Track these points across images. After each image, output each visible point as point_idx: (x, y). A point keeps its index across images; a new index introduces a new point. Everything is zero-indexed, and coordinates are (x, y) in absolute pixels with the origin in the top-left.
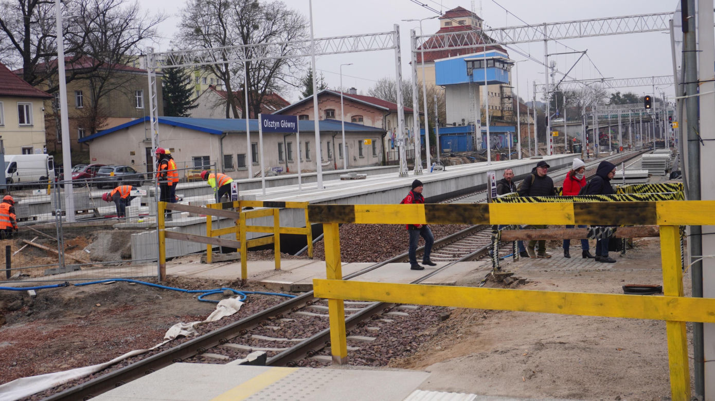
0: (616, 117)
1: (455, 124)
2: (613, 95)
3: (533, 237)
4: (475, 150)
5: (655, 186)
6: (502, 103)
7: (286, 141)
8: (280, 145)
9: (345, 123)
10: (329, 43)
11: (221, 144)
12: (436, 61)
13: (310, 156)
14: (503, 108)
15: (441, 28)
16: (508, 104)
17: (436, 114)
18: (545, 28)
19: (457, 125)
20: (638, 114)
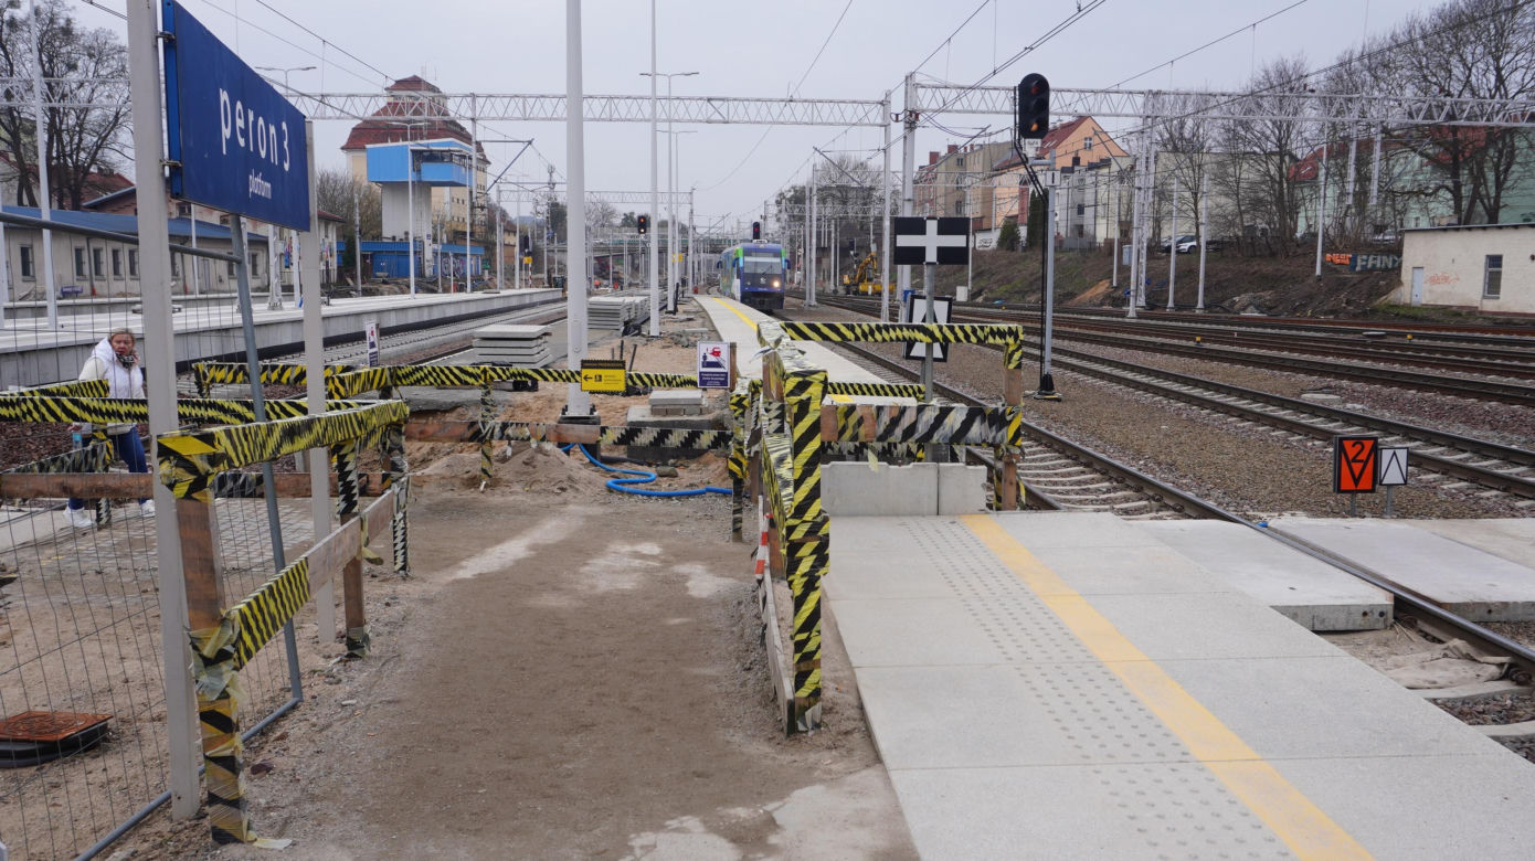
1: (394, 238)
3: (76, 490)
4: (422, 275)
5: (438, 370)
6: (472, 215)
7: (91, 245)
8: (78, 252)
9: (197, 221)
12: (368, 146)
14: (474, 221)
15: (387, 105)
16: (481, 216)
17: (358, 222)
18: (474, 101)
19: (397, 240)
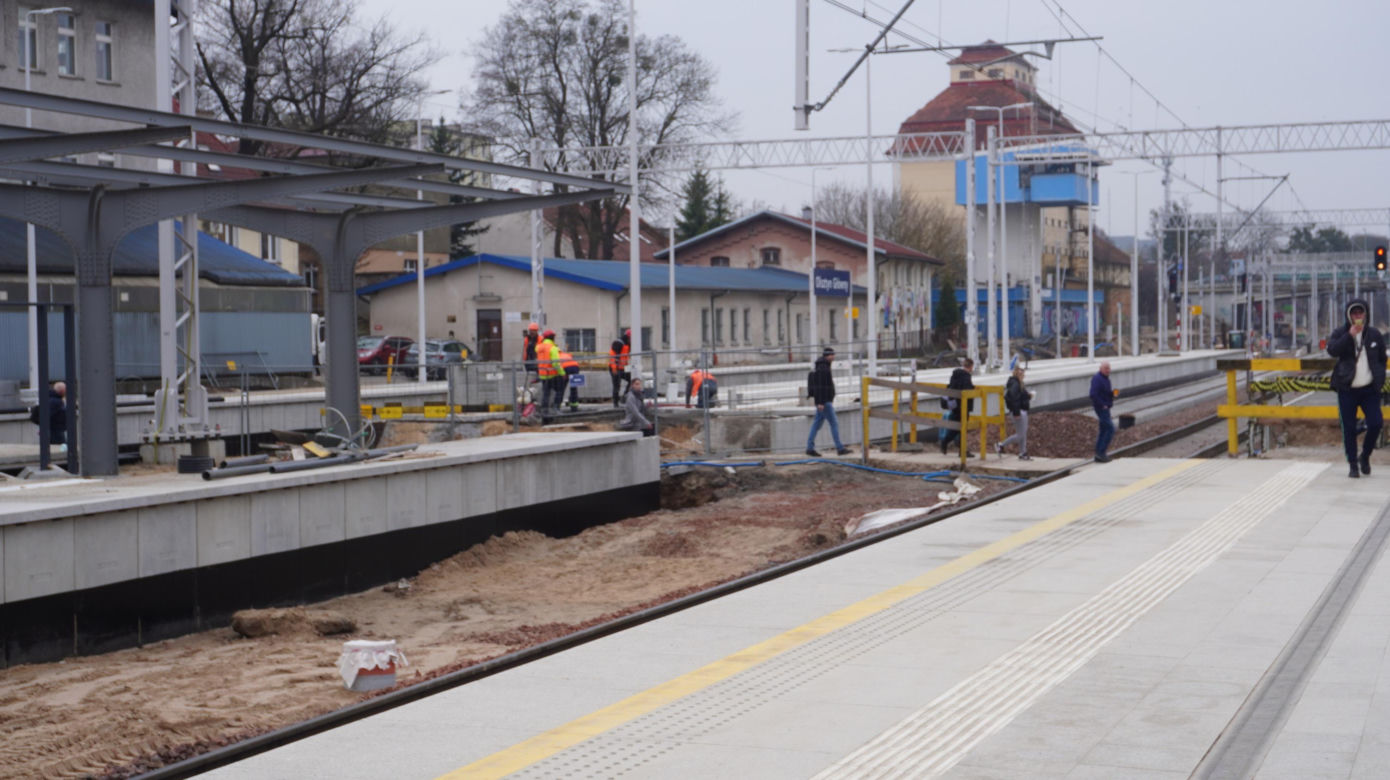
0: (1306, 278)
2: (1296, 229)
4: (1029, 336)
6: (1072, 241)
7: (714, 305)
8: (704, 312)
10: (853, 147)
11: (618, 308)
13: (750, 337)
14: (1073, 252)
15: (953, 84)
16: (1084, 244)
18: (1219, 135)
20: (1352, 274)
